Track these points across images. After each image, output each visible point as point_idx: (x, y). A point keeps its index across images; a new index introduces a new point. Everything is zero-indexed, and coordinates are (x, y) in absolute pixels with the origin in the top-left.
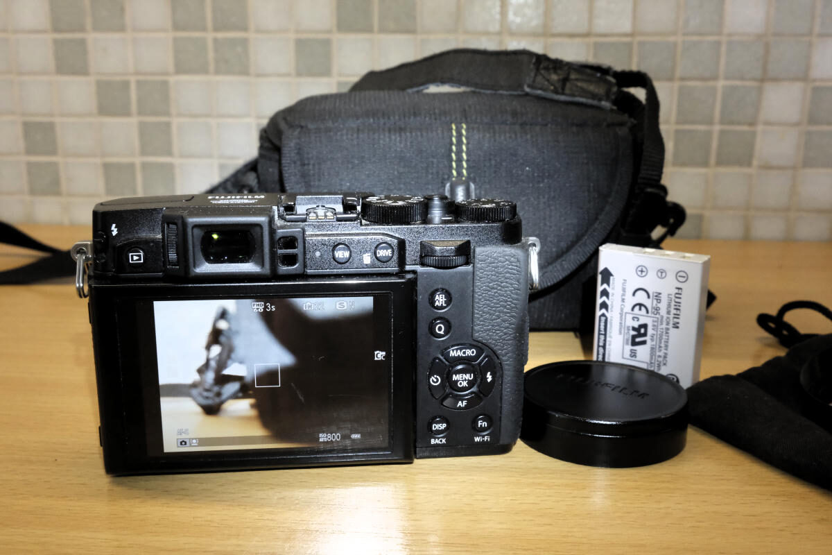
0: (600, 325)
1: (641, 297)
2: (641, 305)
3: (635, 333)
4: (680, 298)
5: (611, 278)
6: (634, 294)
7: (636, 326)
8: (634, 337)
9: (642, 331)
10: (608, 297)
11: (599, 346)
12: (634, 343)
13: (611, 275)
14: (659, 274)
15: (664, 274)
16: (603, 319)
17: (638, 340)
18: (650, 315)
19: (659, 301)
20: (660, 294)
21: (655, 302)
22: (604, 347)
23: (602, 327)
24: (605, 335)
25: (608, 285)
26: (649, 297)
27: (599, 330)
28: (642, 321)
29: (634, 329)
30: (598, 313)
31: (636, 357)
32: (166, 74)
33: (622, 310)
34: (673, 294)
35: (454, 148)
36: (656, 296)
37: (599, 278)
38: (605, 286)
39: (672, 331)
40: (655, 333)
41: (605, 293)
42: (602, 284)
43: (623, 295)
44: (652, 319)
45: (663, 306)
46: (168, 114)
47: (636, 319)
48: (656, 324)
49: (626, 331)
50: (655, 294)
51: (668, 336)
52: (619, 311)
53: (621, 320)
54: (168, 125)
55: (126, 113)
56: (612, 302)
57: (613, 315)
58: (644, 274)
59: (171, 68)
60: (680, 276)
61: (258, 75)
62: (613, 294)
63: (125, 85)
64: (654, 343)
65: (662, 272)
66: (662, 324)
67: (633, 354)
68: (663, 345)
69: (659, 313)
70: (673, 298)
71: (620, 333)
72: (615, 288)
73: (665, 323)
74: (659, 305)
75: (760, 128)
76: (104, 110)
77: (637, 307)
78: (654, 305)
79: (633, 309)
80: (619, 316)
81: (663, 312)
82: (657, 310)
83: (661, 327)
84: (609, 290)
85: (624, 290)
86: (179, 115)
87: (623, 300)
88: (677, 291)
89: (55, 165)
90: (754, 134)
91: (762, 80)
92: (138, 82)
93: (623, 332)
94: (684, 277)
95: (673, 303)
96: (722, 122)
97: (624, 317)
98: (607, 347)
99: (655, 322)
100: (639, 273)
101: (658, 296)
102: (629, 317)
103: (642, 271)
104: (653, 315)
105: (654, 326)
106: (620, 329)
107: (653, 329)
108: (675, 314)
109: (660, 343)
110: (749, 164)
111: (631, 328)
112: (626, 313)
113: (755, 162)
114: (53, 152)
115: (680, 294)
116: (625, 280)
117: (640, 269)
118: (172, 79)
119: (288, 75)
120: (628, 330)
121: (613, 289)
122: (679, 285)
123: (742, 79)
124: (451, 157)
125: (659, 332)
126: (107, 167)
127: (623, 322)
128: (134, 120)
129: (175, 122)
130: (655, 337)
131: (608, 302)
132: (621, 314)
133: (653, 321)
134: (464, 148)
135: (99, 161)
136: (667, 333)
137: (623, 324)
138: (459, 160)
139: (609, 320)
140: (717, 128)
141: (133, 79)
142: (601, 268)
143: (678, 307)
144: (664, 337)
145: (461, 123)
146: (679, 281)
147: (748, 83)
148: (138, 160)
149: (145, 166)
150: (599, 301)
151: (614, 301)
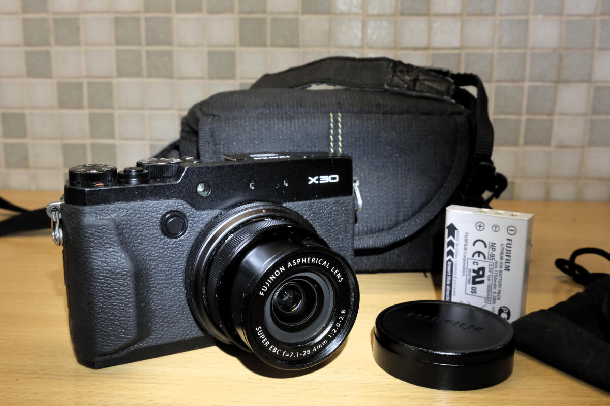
0: (447, 268)
1: (480, 247)
2: (479, 253)
3: (475, 274)
4: (510, 247)
5: (456, 231)
6: (474, 244)
7: (476, 269)
8: (474, 278)
9: (481, 273)
10: (453, 246)
11: (446, 285)
12: (474, 282)
13: (456, 229)
14: (494, 229)
15: (497, 229)
16: (450, 263)
17: (477, 280)
18: (487, 260)
19: (494, 249)
20: (495, 244)
21: (491, 250)
22: (451, 285)
23: (449, 270)
24: (451, 276)
25: (454, 237)
26: (486, 246)
27: (447, 272)
28: (481, 265)
29: (474, 271)
30: (446, 259)
31: (476, 293)
32: (111, 77)
33: (465, 256)
34: (505, 244)
35: (332, 131)
36: (492, 246)
37: (447, 231)
38: (451, 238)
39: (505, 273)
40: (491, 274)
41: (451, 243)
42: (449, 236)
43: (465, 245)
44: (488, 263)
45: (497, 254)
46: (111, 107)
47: (476, 264)
48: (491, 267)
49: (468, 273)
50: (491, 244)
51: (501, 277)
52: (462, 257)
53: (464, 264)
54: (112, 115)
55: (80, 107)
56: (457, 250)
57: (458, 260)
58: (482, 228)
59: (115, 73)
60: (510, 230)
61: (180, 78)
62: (457, 244)
63: (80, 86)
64: (490, 282)
65: (496, 227)
66: (496, 267)
67: (474, 291)
68: (497, 284)
69: (494, 259)
70: (505, 247)
71: (464, 275)
72: (459, 240)
73: (498, 267)
74: (494, 253)
75: (556, 117)
76: (62, 104)
77: (477, 255)
78: (490, 253)
79: (473, 256)
80: (462, 261)
81: (497, 258)
82: (492, 256)
83: (496, 269)
84: (454, 241)
85: (466, 241)
86: (121, 108)
87: (465, 249)
88: (508, 242)
89: (25, 145)
90: (551, 122)
91: (558, 82)
92: (89, 84)
93: (465, 273)
94: (513, 231)
95: (505, 251)
96: (528, 113)
97: (466, 262)
98: (453, 285)
99: (491, 266)
100: (478, 228)
101: (493, 246)
102: (471, 262)
103: (480, 226)
104: (489, 261)
105: (490, 269)
106: (464, 271)
107: (489, 271)
108: (506, 260)
109: (495, 282)
110: (548, 144)
111: (472, 271)
112: (468, 259)
113: (553, 143)
114: (24, 136)
115: (511, 244)
116: (467, 233)
117: (478, 224)
118: (115, 81)
119: (203, 78)
120: (470, 272)
121: (458, 240)
122: (510, 237)
123: (543, 81)
124: (330, 138)
125: (494, 274)
126: (65, 147)
127: (466, 266)
128: (85, 112)
129: (117, 112)
130: (491, 277)
131: (454, 251)
132: (464, 260)
133: (490, 265)
134: (340, 131)
135: (58, 142)
136: (500, 274)
137: (466, 268)
138: (336, 140)
139: (454, 264)
140: (524, 117)
141: (85, 81)
142: (448, 223)
143: (509, 254)
144: (498, 278)
145: (337, 113)
146: (509, 233)
147: (547, 84)
148: (89, 142)
149: (93, 146)
150: (446, 249)
151: (459, 250)
